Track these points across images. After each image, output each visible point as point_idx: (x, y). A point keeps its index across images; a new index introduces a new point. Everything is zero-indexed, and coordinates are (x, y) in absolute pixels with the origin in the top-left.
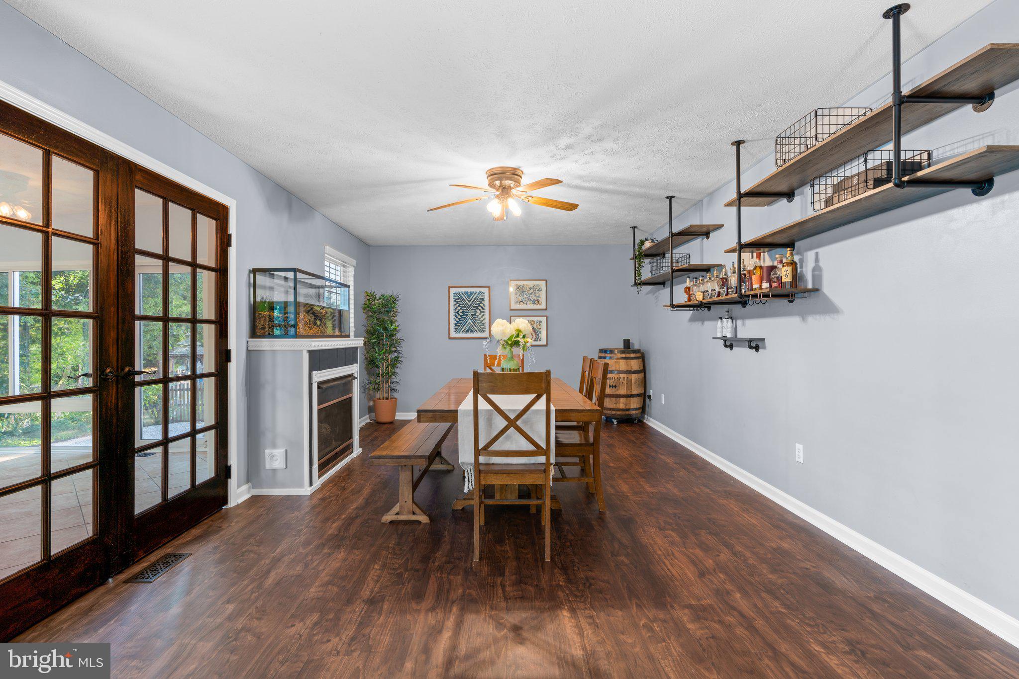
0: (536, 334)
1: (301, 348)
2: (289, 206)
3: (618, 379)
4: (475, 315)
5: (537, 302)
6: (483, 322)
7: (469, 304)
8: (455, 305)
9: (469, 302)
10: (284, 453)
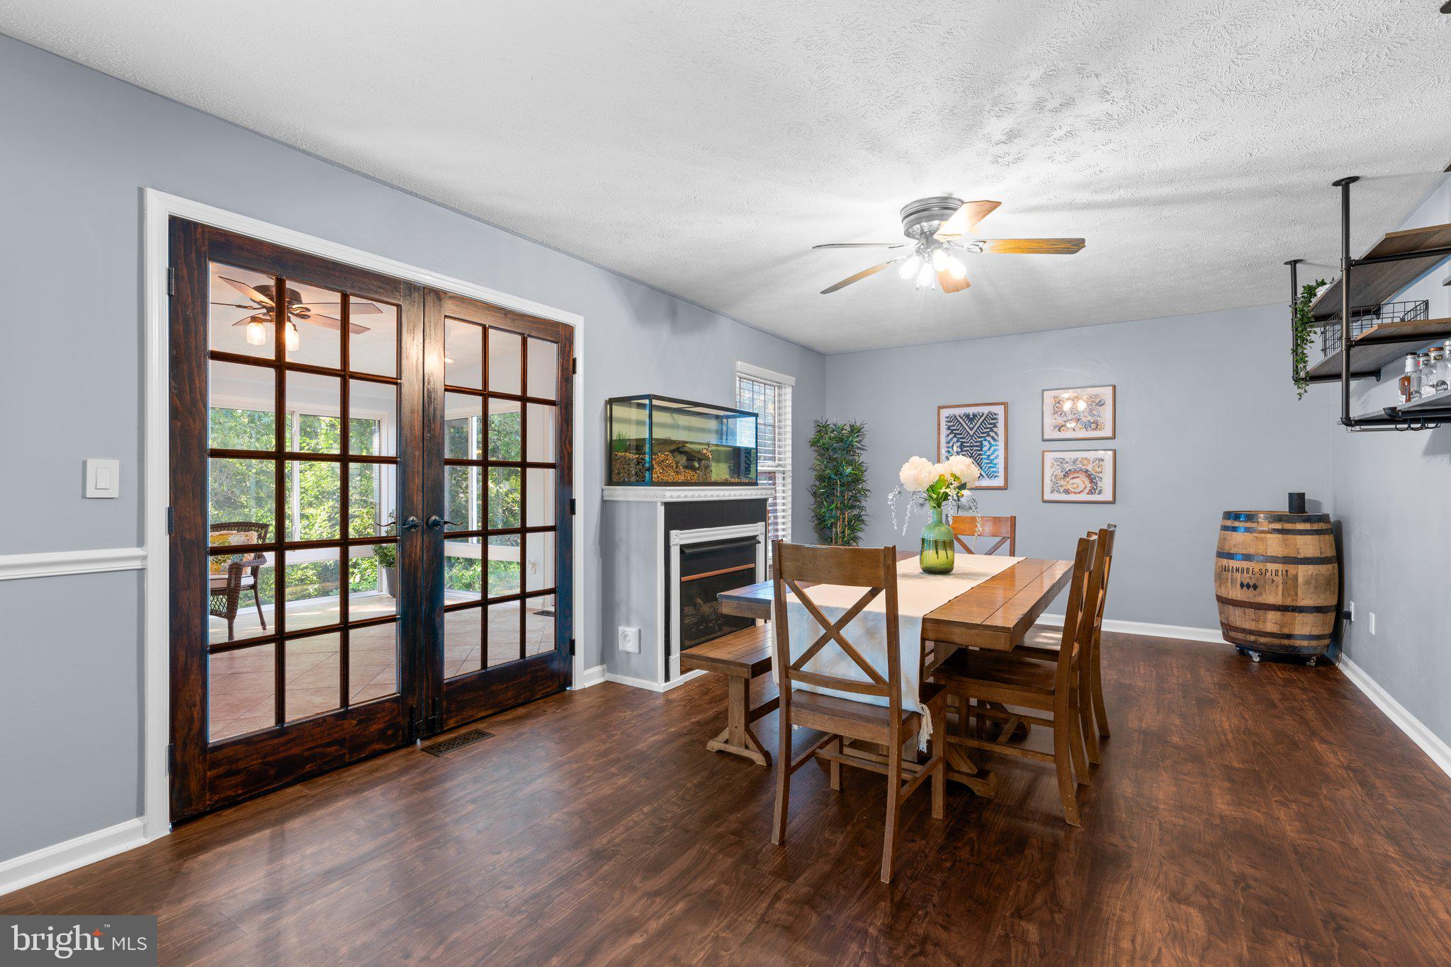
0: (1091, 482)
1: (655, 500)
2: (673, 314)
3: (1263, 573)
4: (981, 450)
5: (1097, 425)
6: (994, 462)
7: (971, 433)
8: (948, 436)
9: (971, 430)
10: (637, 635)
